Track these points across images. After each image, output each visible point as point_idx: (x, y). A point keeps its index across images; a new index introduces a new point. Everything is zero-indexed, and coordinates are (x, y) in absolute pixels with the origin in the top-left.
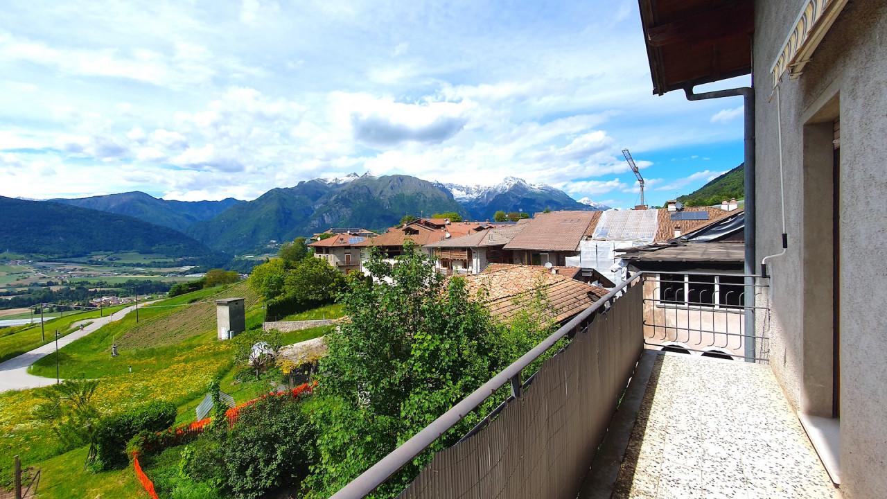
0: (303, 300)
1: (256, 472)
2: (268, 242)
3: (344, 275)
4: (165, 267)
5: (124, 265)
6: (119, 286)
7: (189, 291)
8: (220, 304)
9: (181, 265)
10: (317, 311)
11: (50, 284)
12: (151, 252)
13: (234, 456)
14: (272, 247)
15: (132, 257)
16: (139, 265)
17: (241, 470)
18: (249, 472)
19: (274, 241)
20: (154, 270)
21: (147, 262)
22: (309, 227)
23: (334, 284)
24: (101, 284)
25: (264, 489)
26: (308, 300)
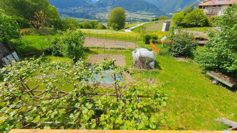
0: (189, 24)
1: (179, 49)
2: (178, 9)
3: (208, 17)
4: (150, 15)
5: (142, 14)
6: (141, 19)
7: (155, 21)
8: (164, 22)
9: (153, 15)
10: (192, 28)
11: (131, 18)
12: (148, 11)
13: (175, 44)
14: (179, 10)
15: (144, 12)
16: (145, 15)
17: (175, 47)
18: (177, 48)
19: (180, 9)
20: (148, 16)
21: (146, 14)
22: (195, 2)
23: (202, 20)
24: (138, 19)
25: (179, 53)
26: (190, 24)
